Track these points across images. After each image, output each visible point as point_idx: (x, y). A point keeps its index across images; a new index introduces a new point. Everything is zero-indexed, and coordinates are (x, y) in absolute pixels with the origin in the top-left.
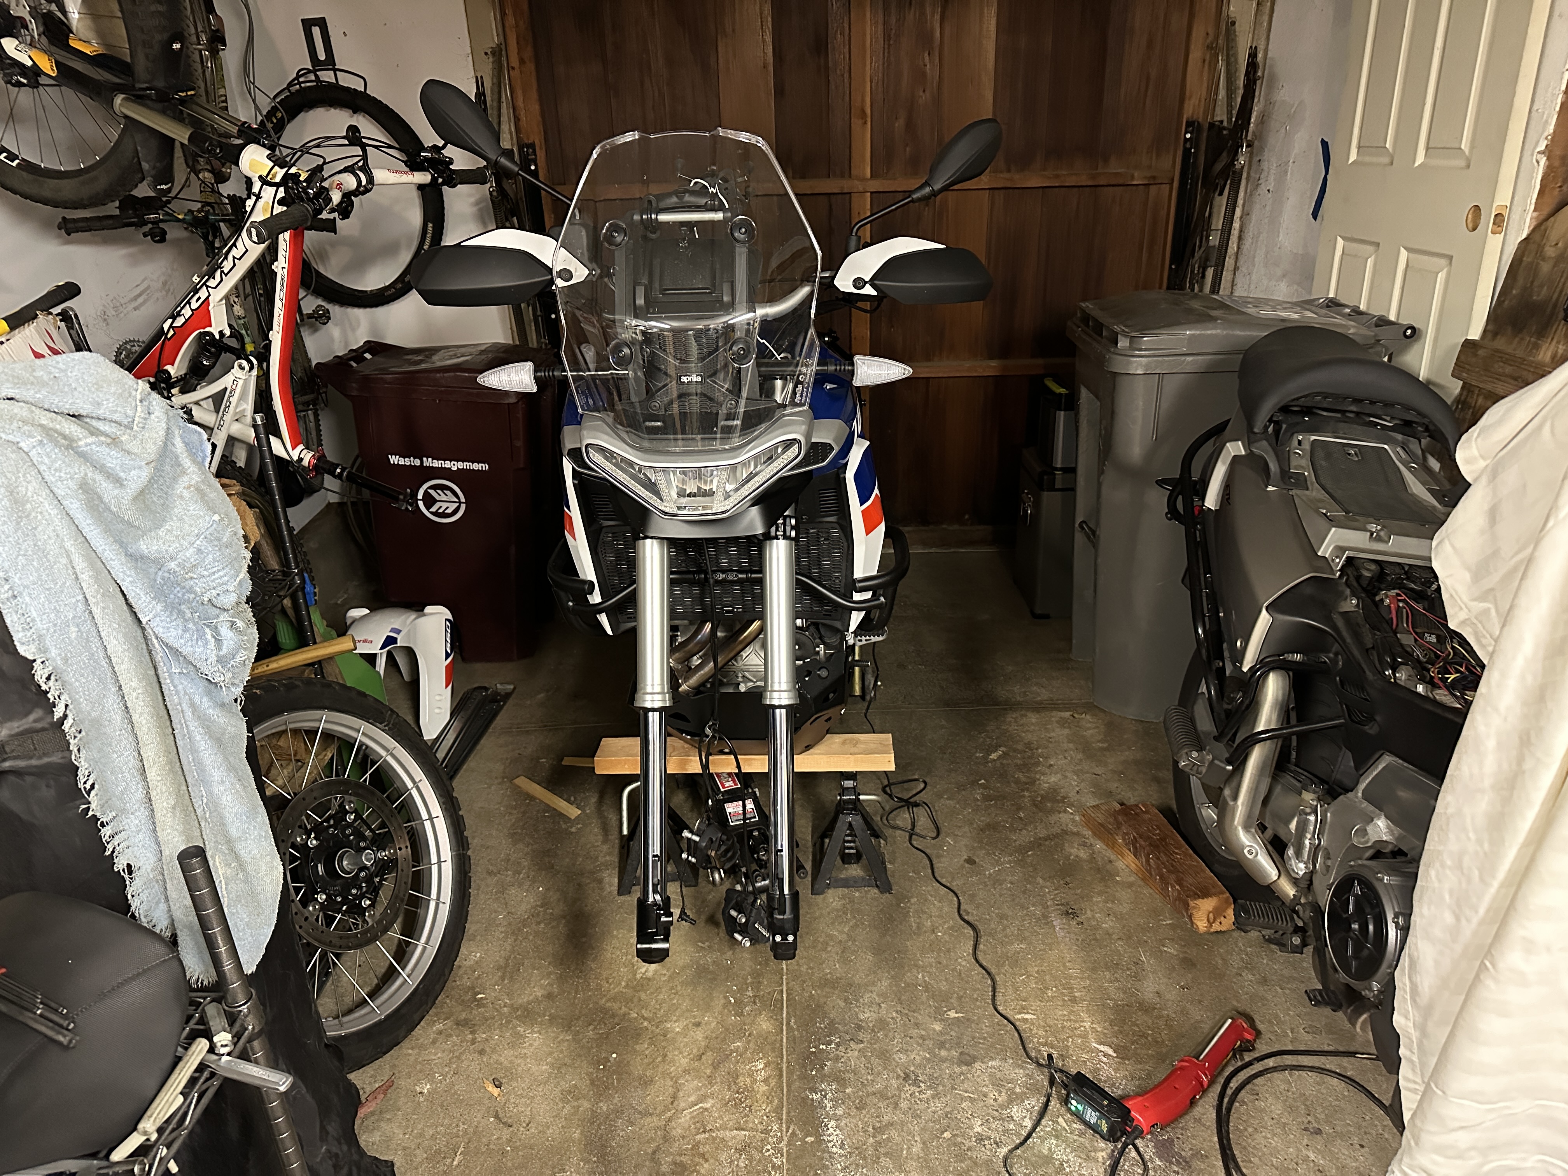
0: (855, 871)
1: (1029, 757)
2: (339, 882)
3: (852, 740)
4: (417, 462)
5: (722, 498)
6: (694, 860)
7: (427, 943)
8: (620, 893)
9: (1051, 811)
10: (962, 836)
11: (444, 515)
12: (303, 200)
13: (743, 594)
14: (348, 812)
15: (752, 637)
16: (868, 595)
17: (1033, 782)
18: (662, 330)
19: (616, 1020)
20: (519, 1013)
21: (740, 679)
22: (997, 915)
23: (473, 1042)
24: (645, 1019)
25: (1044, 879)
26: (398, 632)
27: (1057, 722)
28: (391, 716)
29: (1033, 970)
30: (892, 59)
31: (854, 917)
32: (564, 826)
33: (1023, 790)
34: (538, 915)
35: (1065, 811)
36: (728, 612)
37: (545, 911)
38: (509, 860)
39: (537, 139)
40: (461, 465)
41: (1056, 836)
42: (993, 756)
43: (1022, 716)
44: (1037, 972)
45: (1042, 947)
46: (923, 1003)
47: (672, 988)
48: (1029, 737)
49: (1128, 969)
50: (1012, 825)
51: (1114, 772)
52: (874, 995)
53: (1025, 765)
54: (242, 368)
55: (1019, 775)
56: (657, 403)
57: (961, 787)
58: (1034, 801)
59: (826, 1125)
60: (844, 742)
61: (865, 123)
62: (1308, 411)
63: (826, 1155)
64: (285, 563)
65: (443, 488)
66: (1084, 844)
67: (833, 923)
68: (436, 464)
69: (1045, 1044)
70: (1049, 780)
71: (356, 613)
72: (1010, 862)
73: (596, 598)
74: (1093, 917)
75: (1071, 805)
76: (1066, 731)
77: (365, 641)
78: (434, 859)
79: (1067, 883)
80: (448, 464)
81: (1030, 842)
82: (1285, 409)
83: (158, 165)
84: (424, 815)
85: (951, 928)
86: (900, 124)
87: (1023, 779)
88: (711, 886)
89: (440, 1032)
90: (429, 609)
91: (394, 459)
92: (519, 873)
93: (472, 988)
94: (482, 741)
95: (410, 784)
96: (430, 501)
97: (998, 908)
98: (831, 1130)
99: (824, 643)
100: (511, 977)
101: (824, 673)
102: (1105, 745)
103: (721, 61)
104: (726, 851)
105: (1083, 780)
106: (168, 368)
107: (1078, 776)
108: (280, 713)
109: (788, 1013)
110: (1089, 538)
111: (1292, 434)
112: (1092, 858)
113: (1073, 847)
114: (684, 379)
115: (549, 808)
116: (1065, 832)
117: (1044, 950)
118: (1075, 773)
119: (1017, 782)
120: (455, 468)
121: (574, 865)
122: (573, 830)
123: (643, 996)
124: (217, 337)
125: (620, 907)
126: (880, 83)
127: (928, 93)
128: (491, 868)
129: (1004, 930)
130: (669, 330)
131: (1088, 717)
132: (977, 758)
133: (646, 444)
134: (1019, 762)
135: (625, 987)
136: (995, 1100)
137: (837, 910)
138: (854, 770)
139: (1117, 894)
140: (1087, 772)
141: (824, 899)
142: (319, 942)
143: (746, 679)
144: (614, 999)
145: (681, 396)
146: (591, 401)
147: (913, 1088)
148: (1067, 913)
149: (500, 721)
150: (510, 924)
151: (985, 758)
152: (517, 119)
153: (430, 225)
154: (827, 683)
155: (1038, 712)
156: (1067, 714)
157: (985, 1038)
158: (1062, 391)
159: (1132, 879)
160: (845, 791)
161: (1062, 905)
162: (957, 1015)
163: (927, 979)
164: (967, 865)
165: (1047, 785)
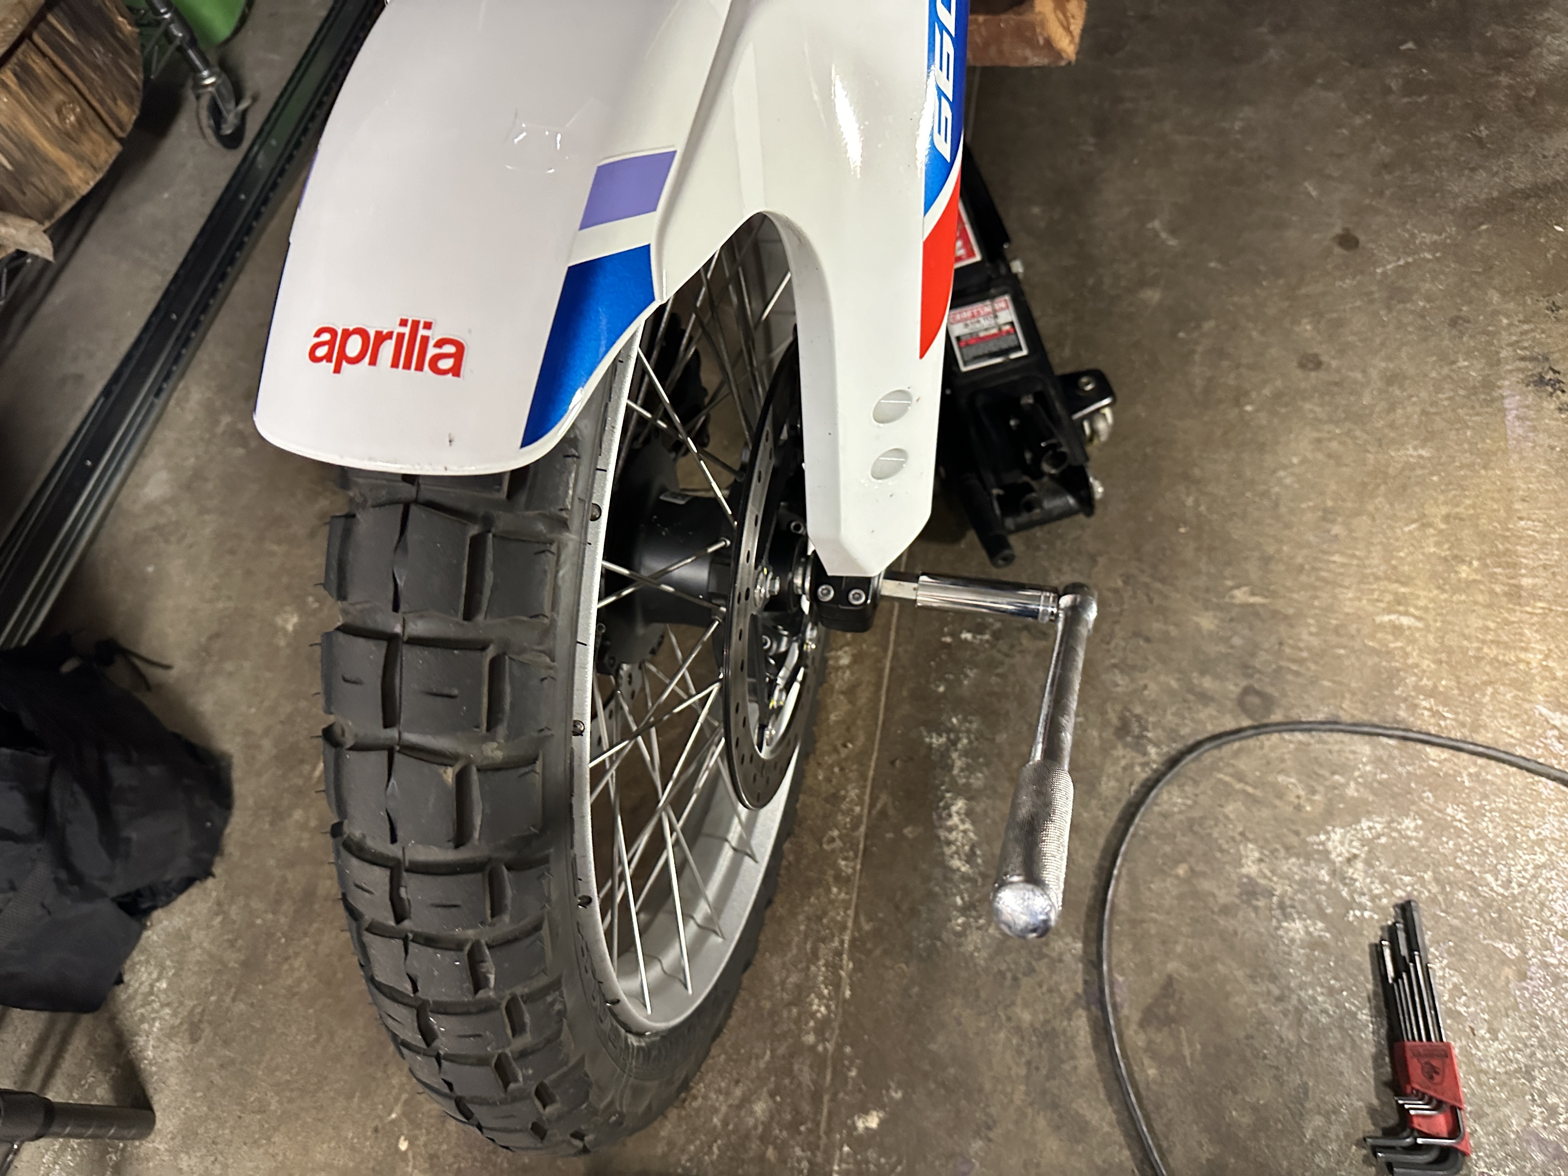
10: (1340, 179)
17: (1526, 49)
25: (1504, 294)
29: (1437, 512)
33: (1497, 70)
44: (1447, 518)
45: (1467, 458)
50: (1456, 156)
57: (1359, 58)
58: (1519, 97)
59: (947, 807)
63: (938, 872)
69: (1432, 693)
72: (1434, 247)
79: (1554, 308)
81: (1490, 201)
87: (1504, 43)
97: (1389, 358)
98: (955, 819)
117: (1470, 466)
119: (1489, 48)
129: (1391, 409)
136: (1298, 808)
147: (1130, 754)
148: (1541, 381)
157: (1301, 661)
161: (1533, 359)
162: (1253, 600)
163: (1203, 508)
164: (1338, 250)
165: (1555, 59)
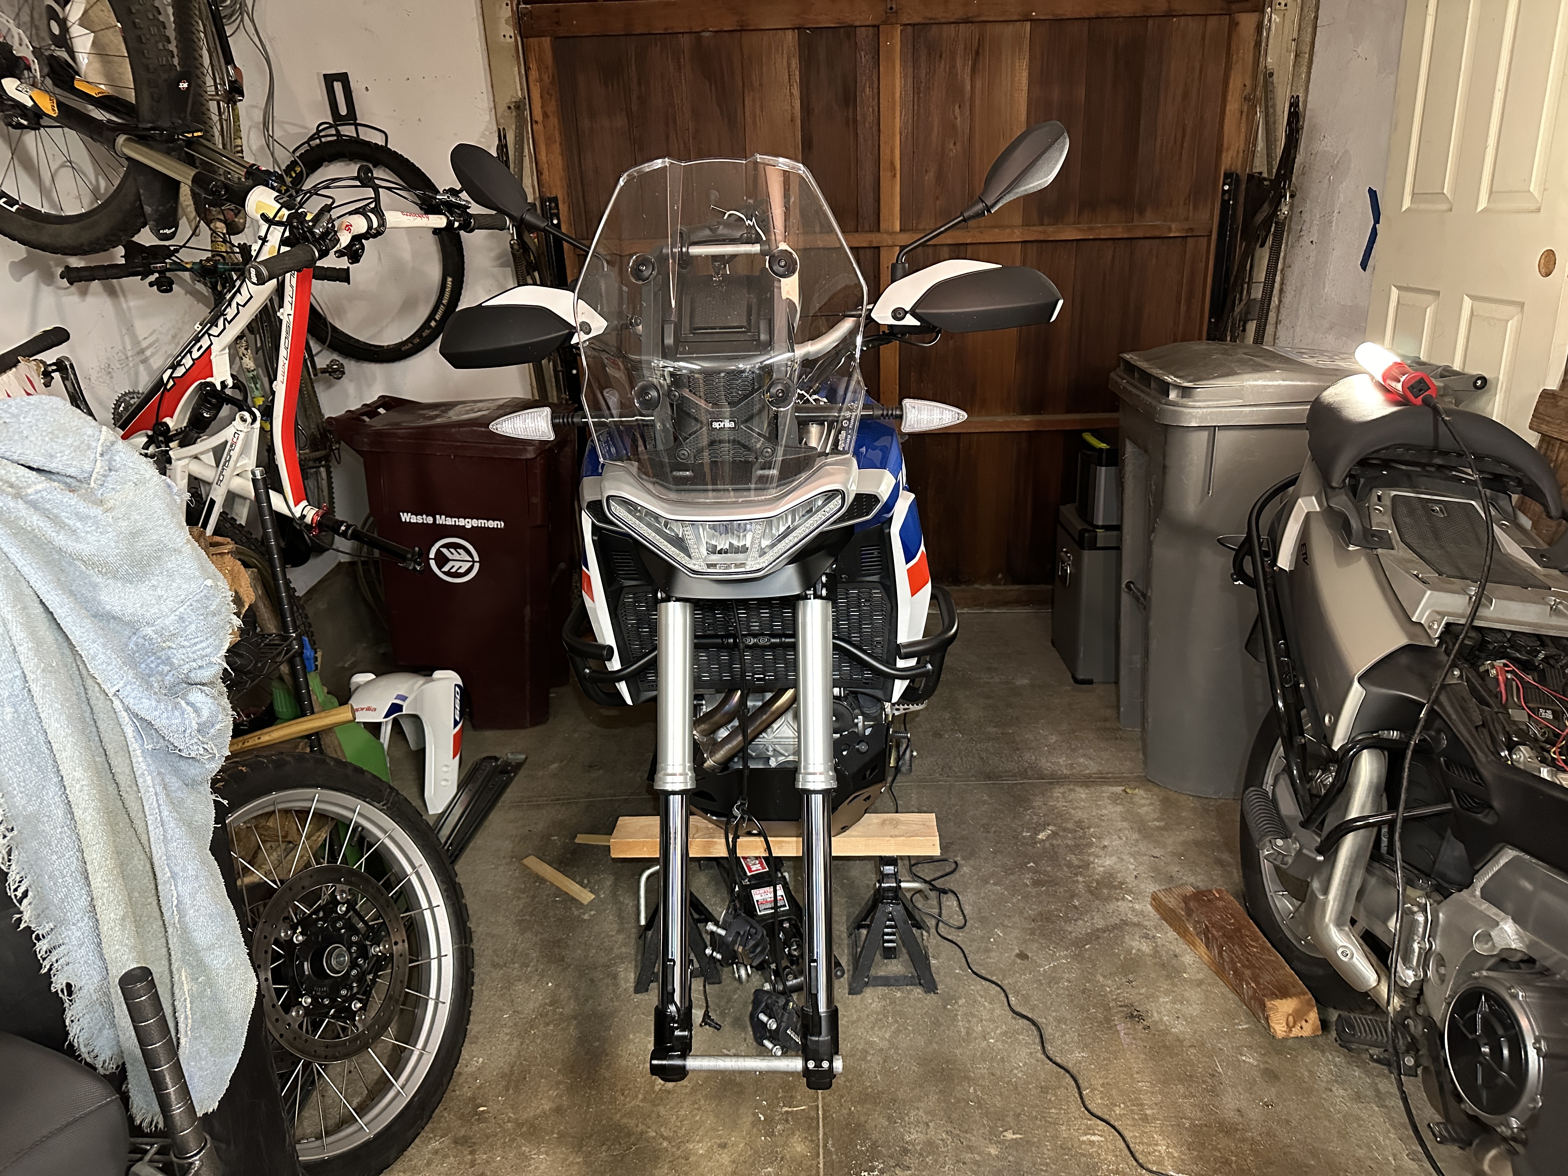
0: (896, 967)
1: (1080, 837)
2: (327, 981)
3: (891, 820)
4: (430, 520)
5: (756, 555)
6: (719, 956)
7: (424, 1048)
8: (637, 991)
9: (1108, 899)
10: (1012, 927)
11: (457, 575)
12: (307, 240)
13: (775, 661)
14: (339, 903)
15: (785, 706)
16: (912, 662)
17: (1087, 865)
18: (692, 371)
19: (633, 1139)
20: (524, 1129)
21: (770, 753)
22: (1055, 1018)
23: (473, 1164)
24: (665, 1138)
25: (1104, 977)
26: (404, 698)
27: (1109, 798)
28: (390, 793)
29: (1098, 1083)
30: (922, 111)
31: (896, 1021)
32: (576, 913)
33: (1076, 875)
34: (547, 1014)
35: (1123, 899)
36: (759, 679)
37: (554, 1010)
38: (515, 952)
39: (559, 192)
40: (475, 523)
41: (1115, 927)
42: (1041, 836)
43: (1070, 790)
44: (1103, 1085)
45: (1106, 1055)
46: (975, 1122)
47: (695, 1102)
48: (1079, 814)
49: (1204, 1082)
50: (1066, 914)
51: (1173, 854)
52: (921, 1113)
53: (1077, 846)
54: (244, 420)
55: (1070, 857)
56: (686, 451)
57: (1009, 871)
58: (1089, 887)
60: (883, 823)
61: (895, 176)
62: (1386, 464)
64: (284, 626)
65: (456, 546)
66: (1146, 936)
67: (872, 1028)
68: (450, 521)
69: (1116, 1172)
70: (1103, 863)
71: (360, 678)
72: (1066, 957)
73: (615, 664)
74: (1161, 1020)
75: (1130, 892)
76: (1119, 808)
77: (368, 709)
78: (434, 953)
79: (1130, 981)
80: (462, 522)
81: (1087, 934)
82: (1363, 463)
83: (161, 208)
84: (424, 904)
85: (1005, 1034)
86: (930, 177)
87: (1076, 862)
88: (736, 984)
89: (436, 1152)
90: (438, 674)
91: (405, 517)
92: (527, 966)
93: (473, 1099)
94: (491, 816)
95: (408, 869)
96: (442, 560)
97: (1056, 1011)
99: (863, 714)
100: (517, 1087)
101: (863, 747)
102: (1162, 824)
103: (748, 114)
104: (756, 946)
105: (1141, 864)
106: (167, 420)
107: (1135, 858)
108: (269, 792)
109: (825, 1134)
110: (1137, 599)
111: (1371, 490)
112: (1156, 952)
113: (1133, 940)
114: (716, 425)
115: (559, 892)
116: (1125, 923)
117: (1108, 1059)
118: (1131, 854)
119: (1069, 865)
120: (469, 526)
121: (586, 957)
122: (586, 917)
123: (662, 1110)
124: (219, 388)
125: (637, 1006)
126: (910, 135)
127: (958, 144)
128: (496, 959)
129: (1063, 1035)
130: (700, 372)
131: (1142, 792)
132: (1024, 837)
133: (673, 496)
134: (1070, 842)
135: (642, 1101)
137: (878, 1013)
138: (895, 854)
139: (1187, 994)
140: (1145, 855)
141: (862, 1000)
142: (302, 1052)
143: (777, 753)
144: (630, 1114)
145: (712, 443)
146: (613, 450)
148: (1132, 1016)
149: (510, 794)
150: (516, 1025)
151: (1033, 837)
152: (539, 173)
153: (449, 279)
154: (867, 758)
155: (1087, 787)
156: (1119, 789)
157: (1047, 1165)
158: (1103, 446)
159: (1200, 976)
160: (883, 877)
161: (1126, 1006)
162: (1014, 1137)
163: (979, 1093)
164: (1019, 961)
165: (1102, 869)
